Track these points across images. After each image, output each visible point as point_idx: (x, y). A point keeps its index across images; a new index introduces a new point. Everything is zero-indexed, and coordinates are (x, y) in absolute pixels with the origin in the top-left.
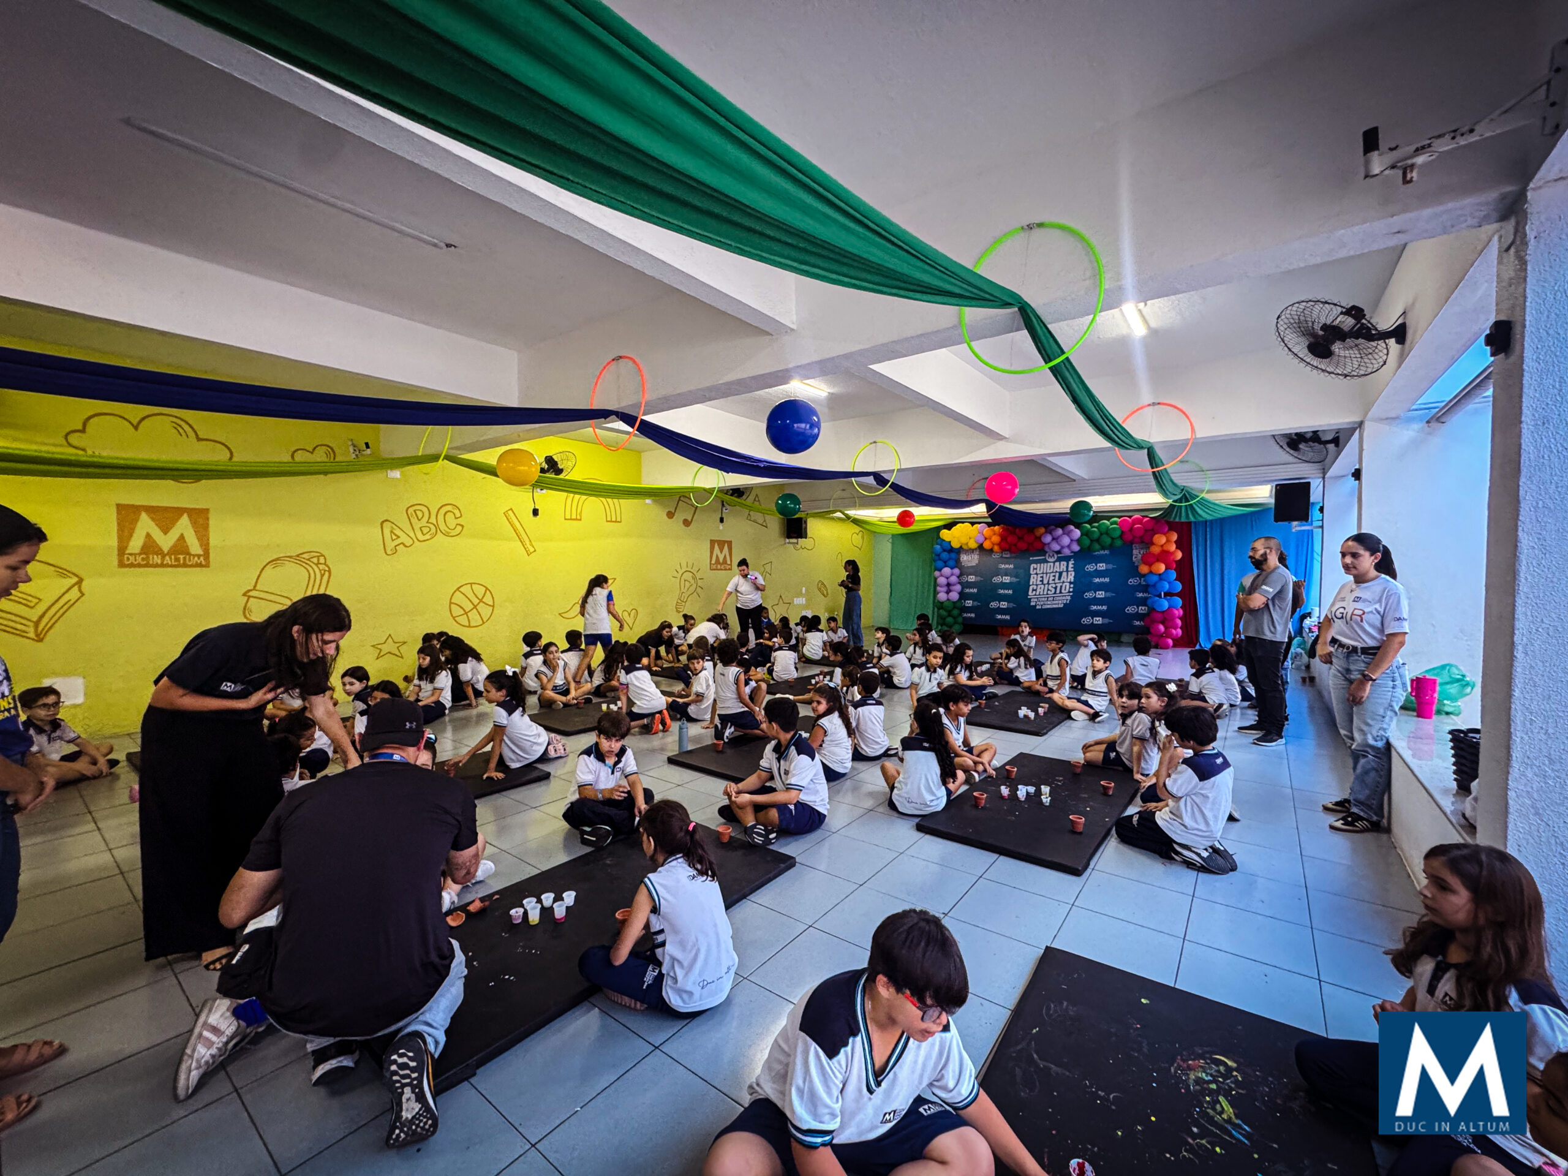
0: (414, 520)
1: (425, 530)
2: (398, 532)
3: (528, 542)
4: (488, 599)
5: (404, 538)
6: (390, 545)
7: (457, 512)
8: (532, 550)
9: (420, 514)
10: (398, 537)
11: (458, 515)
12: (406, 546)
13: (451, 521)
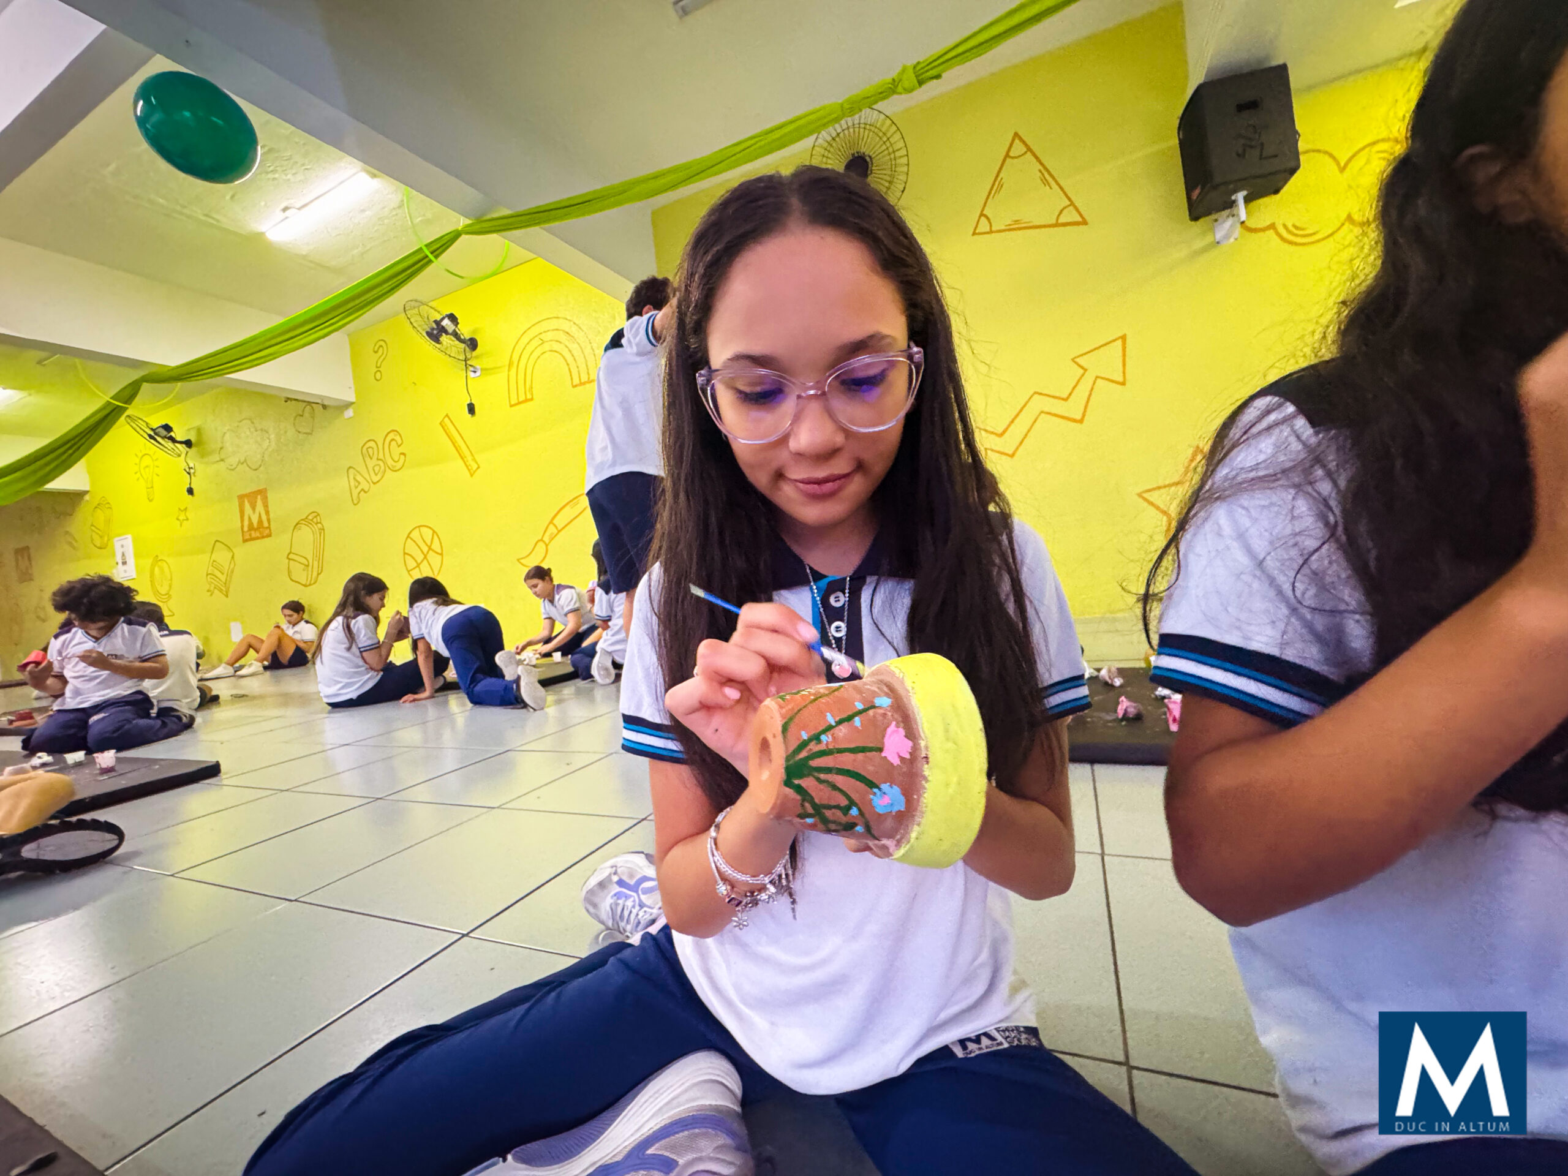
0: (368, 460)
1: (377, 469)
2: (359, 478)
3: (469, 458)
4: (436, 546)
5: (364, 485)
6: (355, 493)
7: (398, 438)
8: (475, 466)
9: (370, 450)
10: (359, 483)
11: (400, 442)
12: (365, 492)
13: (396, 452)
